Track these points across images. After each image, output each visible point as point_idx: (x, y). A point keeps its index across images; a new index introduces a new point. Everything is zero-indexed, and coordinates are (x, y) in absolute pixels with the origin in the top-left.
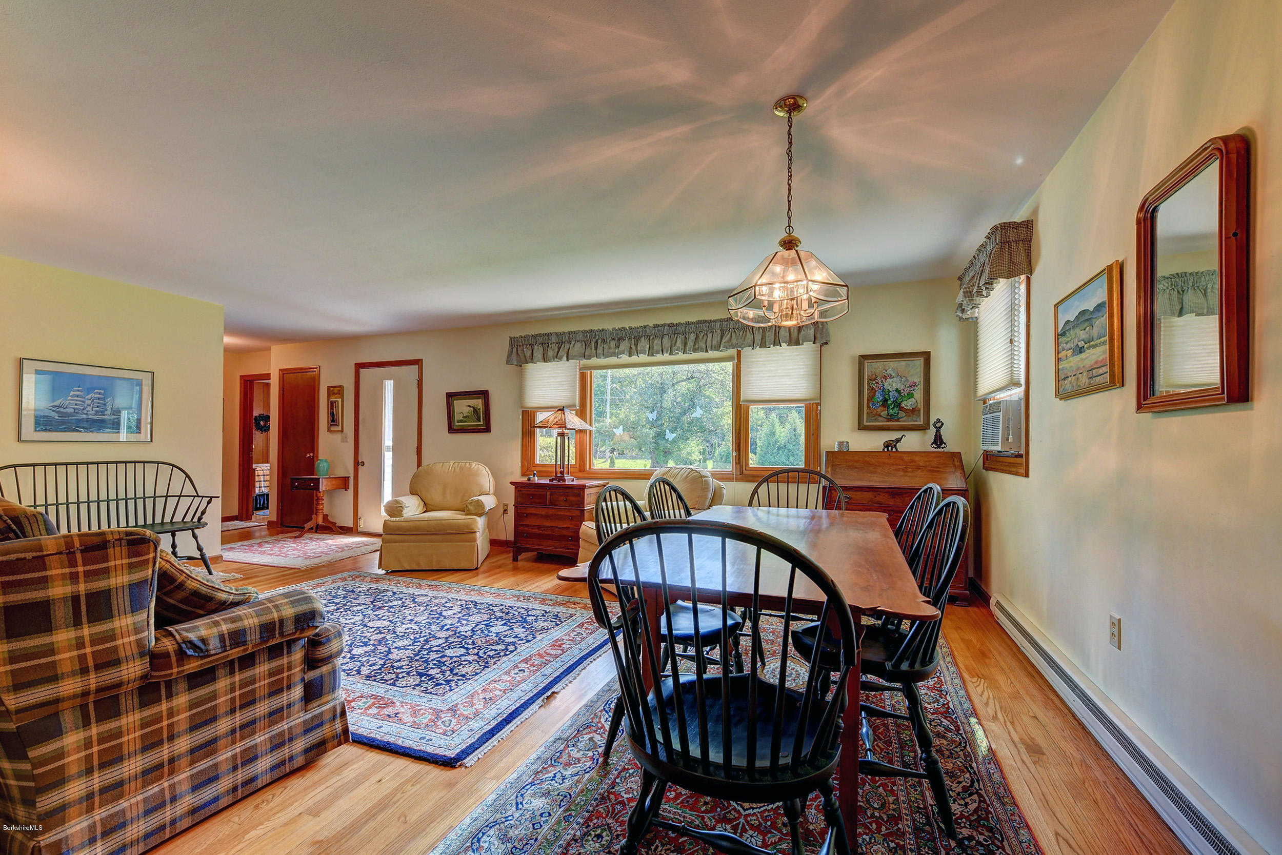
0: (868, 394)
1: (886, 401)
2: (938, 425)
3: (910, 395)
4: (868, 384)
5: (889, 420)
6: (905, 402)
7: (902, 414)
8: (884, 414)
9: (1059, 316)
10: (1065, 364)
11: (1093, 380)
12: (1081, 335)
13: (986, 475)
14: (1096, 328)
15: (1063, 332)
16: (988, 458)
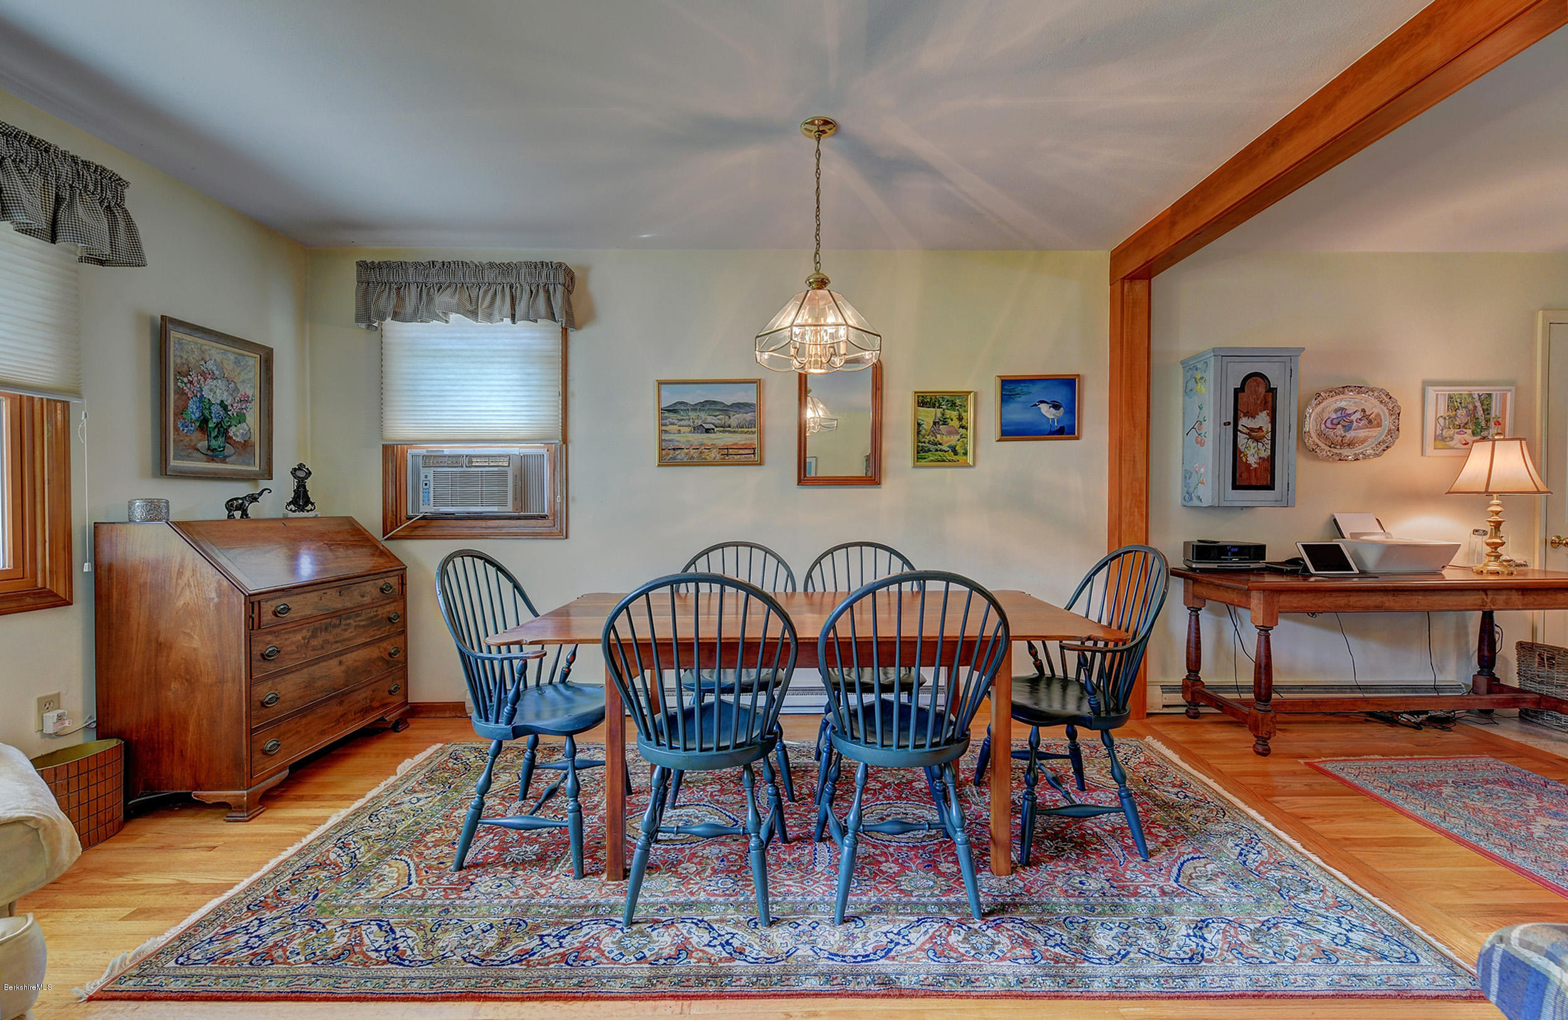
0: (175, 402)
1: (204, 421)
2: (301, 474)
3: (241, 418)
4: (176, 380)
5: (212, 459)
6: (233, 429)
7: (229, 450)
8: (203, 445)
9: (663, 393)
10: (676, 437)
11: (728, 457)
12: (710, 420)
13: (393, 546)
14: (735, 419)
15: (672, 410)
16: (435, 523)
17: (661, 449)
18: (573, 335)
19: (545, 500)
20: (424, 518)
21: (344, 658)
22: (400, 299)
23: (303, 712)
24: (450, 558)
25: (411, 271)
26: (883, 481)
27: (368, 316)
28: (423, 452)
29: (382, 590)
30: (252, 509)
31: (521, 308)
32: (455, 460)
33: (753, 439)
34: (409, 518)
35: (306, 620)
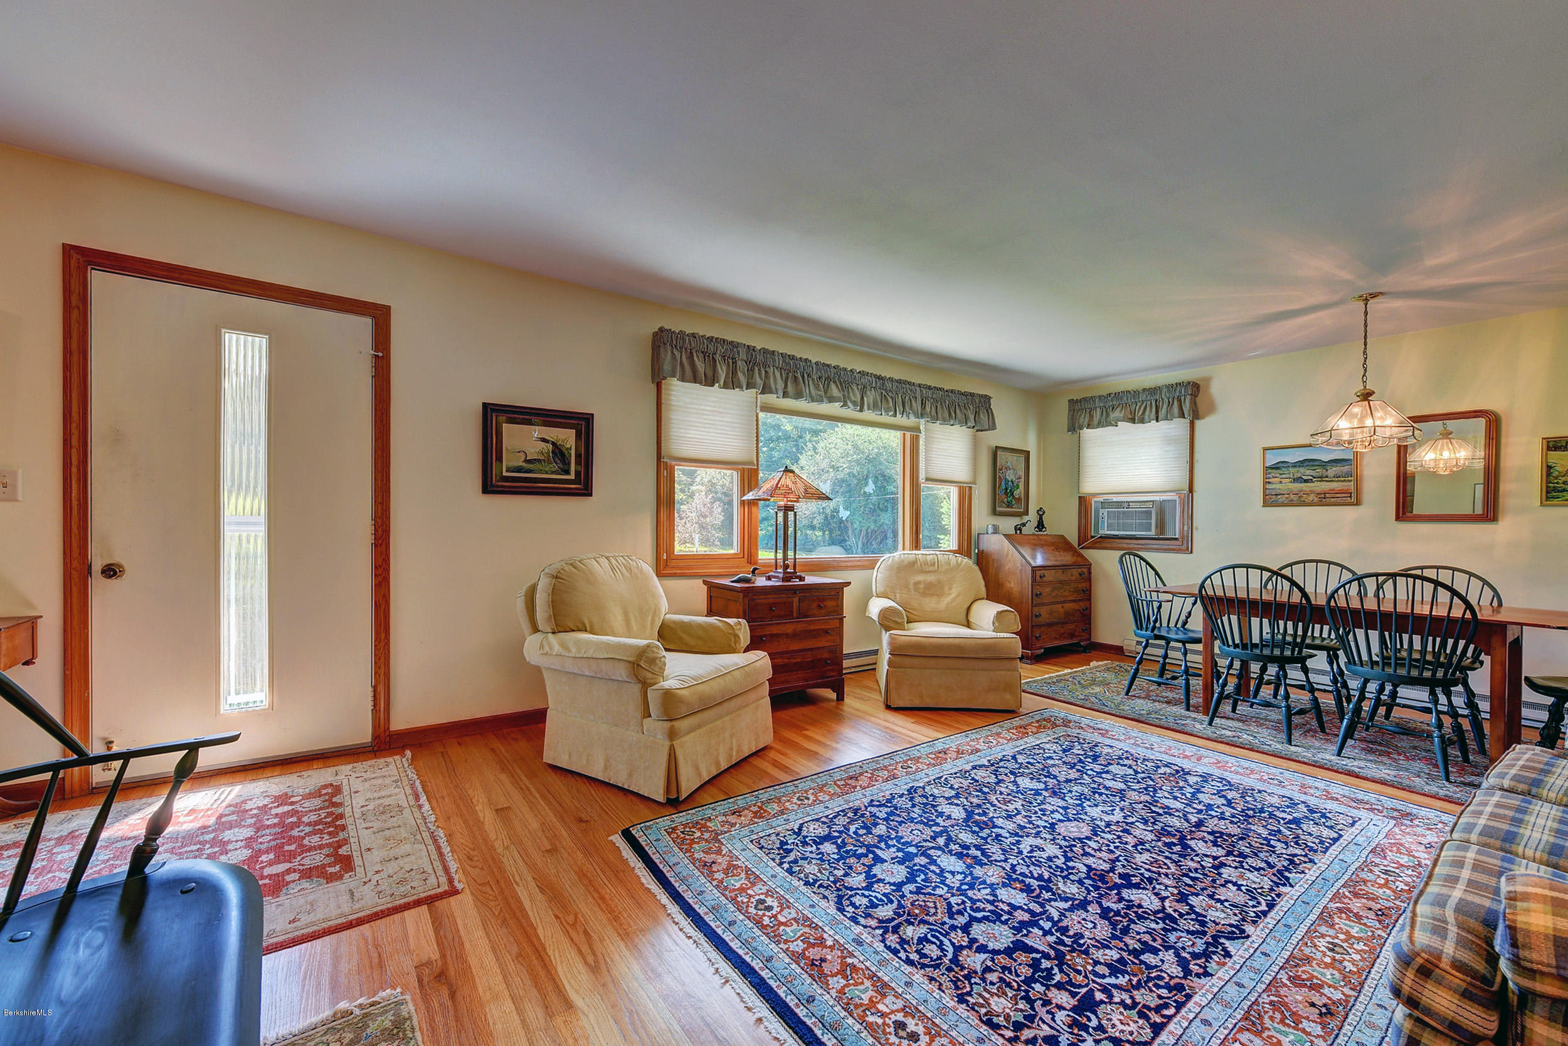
9: (1267, 456)
10: (1279, 486)
11: (1324, 500)
12: (1307, 473)
13: (1085, 553)
14: (1332, 471)
15: (1276, 467)
16: (1107, 540)
17: (1265, 495)
18: (1198, 423)
19: (1175, 529)
20: (1101, 537)
21: (1065, 605)
22: (1091, 416)
23: (1050, 625)
24: (1124, 555)
25: (1097, 400)
26: (1500, 518)
27: (1074, 427)
28: (1101, 499)
29: (1080, 574)
30: (1024, 529)
31: (1162, 413)
32: (1119, 504)
33: (1351, 486)
34: (1093, 537)
35: (1050, 583)
